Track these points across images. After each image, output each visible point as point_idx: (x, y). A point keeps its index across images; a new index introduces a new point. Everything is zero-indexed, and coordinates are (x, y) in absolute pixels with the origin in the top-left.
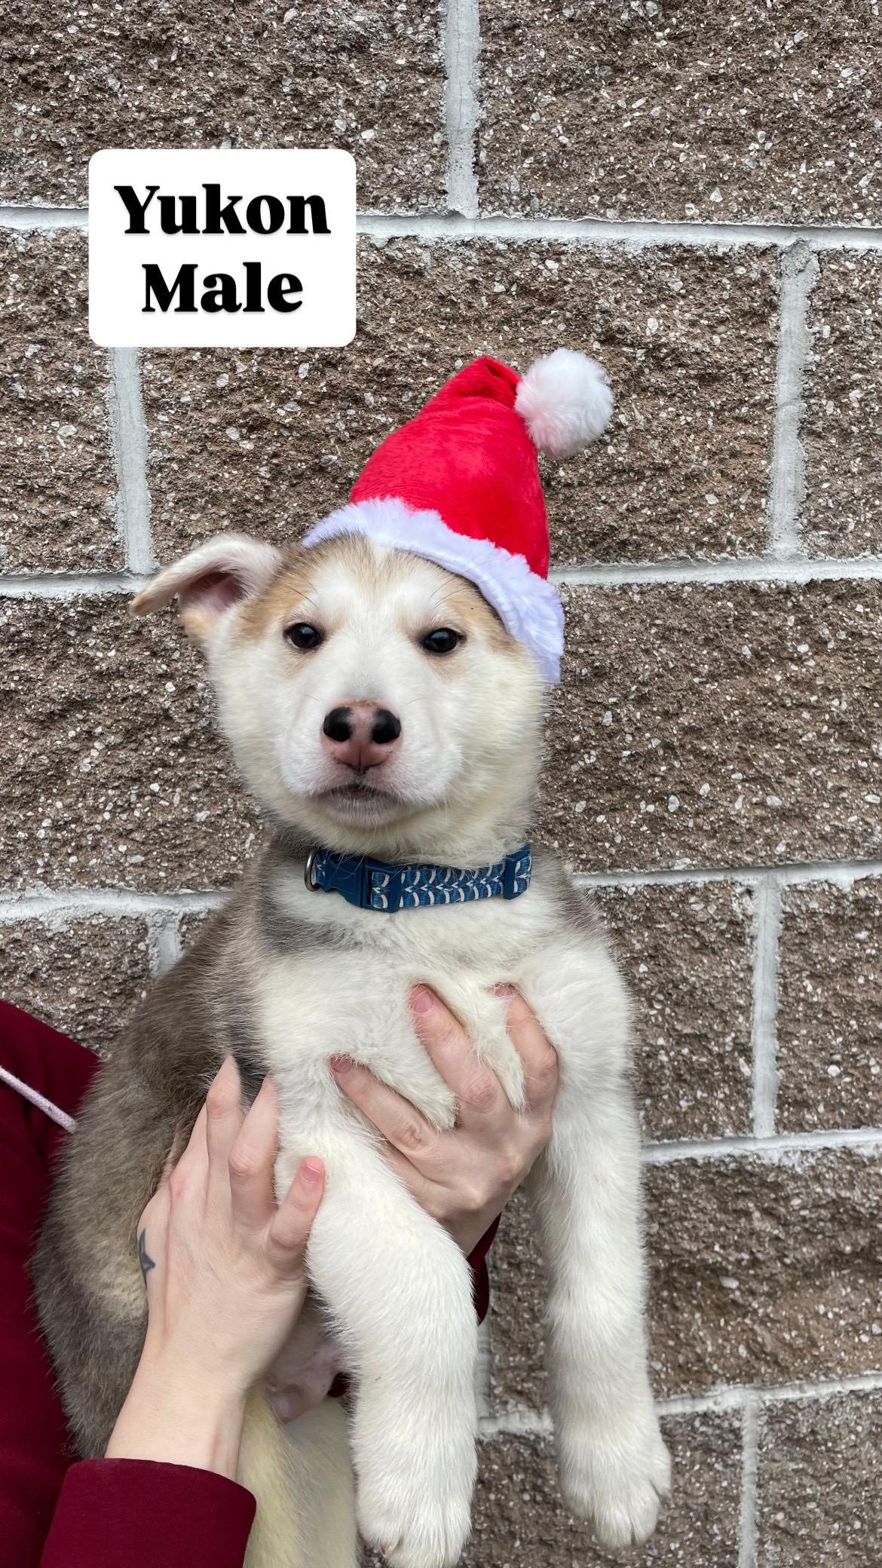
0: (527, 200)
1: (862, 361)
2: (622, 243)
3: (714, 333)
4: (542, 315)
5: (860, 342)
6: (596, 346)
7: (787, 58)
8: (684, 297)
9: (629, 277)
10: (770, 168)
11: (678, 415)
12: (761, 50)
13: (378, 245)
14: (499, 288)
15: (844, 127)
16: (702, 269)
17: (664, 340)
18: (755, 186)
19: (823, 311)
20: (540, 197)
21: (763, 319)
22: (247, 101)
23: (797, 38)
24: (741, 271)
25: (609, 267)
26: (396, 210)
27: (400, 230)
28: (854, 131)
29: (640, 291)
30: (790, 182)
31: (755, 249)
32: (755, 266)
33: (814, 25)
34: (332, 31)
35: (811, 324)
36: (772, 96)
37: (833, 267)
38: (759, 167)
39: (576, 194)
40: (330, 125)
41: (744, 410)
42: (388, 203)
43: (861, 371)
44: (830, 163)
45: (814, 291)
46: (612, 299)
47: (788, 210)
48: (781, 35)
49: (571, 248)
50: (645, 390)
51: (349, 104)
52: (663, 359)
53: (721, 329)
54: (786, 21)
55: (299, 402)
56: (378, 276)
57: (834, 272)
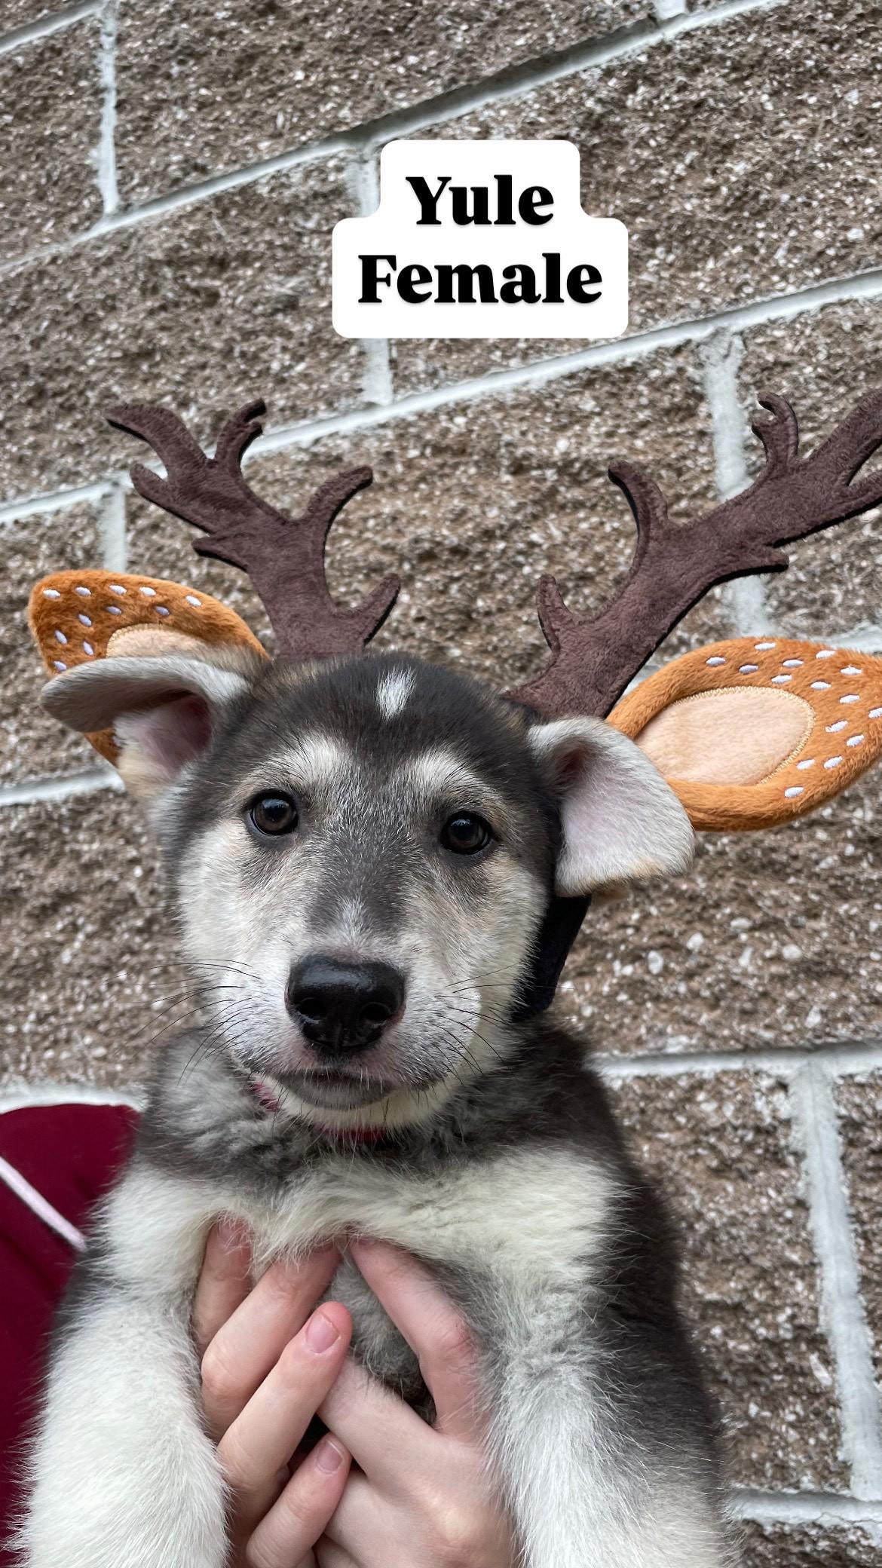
0: (434, 374)
1: (812, 419)
2: (526, 383)
3: (637, 437)
4: (456, 466)
5: (803, 402)
6: (506, 477)
7: (680, 180)
8: (599, 414)
9: (536, 410)
10: (673, 276)
11: (602, 524)
12: (648, 181)
13: (304, 445)
14: (413, 453)
15: (746, 214)
16: (613, 383)
17: (574, 455)
18: (658, 295)
19: (755, 384)
20: (445, 368)
21: (691, 413)
22: (207, 372)
23: (688, 161)
24: (655, 373)
25: (514, 407)
26: (322, 415)
27: (322, 431)
28: (758, 214)
29: (548, 420)
30: (697, 280)
31: (667, 349)
32: (668, 364)
33: (700, 141)
34: (268, 299)
35: (743, 399)
36: (665, 215)
37: (760, 340)
38: (661, 278)
39: (479, 356)
40: (268, 369)
41: (683, 504)
42: (315, 412)
43: (812, 430)
44: (739, 249)
45: (741, 369)
46: (516, 433)
47: (696, 304)
48: (669, 161)
49: (476, 401)
50: (563, 507)
51: (284, 349)
52: (579, 473)
53: (644, 432)
54: (673, 151)
55: (242, 590)
56: (307, 471)
57: (760, 345)
